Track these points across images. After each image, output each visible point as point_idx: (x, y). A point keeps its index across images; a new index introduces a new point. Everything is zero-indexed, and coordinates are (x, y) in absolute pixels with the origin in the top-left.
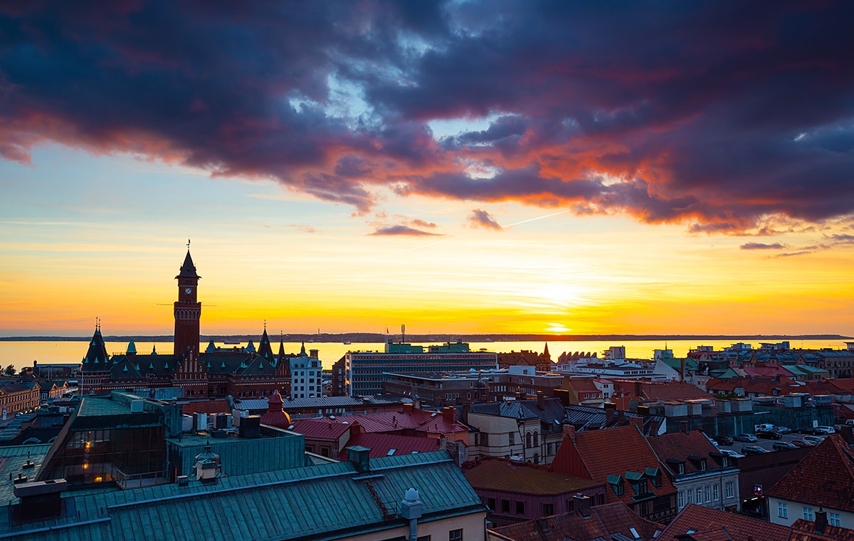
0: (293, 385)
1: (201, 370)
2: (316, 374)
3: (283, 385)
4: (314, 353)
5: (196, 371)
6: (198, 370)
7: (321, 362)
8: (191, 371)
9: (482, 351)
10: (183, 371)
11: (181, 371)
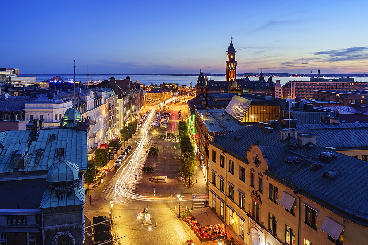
0: (276, 94)
1: (239, 87)
2: (279, 90)
3: (272, 94)
4: (278, 81)
5: (237, 87)
6: (238, 87)
7: (281, 85)
8: (235, 87)
9: (361, 82)
10: (232, 87)
11: (231, 87)
